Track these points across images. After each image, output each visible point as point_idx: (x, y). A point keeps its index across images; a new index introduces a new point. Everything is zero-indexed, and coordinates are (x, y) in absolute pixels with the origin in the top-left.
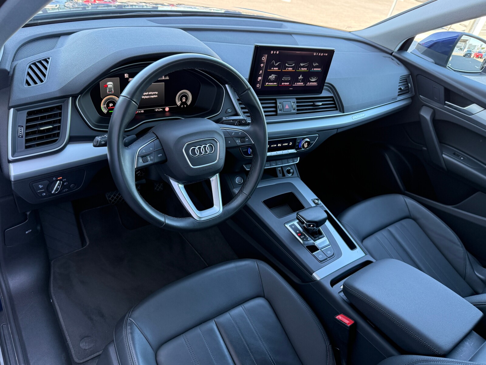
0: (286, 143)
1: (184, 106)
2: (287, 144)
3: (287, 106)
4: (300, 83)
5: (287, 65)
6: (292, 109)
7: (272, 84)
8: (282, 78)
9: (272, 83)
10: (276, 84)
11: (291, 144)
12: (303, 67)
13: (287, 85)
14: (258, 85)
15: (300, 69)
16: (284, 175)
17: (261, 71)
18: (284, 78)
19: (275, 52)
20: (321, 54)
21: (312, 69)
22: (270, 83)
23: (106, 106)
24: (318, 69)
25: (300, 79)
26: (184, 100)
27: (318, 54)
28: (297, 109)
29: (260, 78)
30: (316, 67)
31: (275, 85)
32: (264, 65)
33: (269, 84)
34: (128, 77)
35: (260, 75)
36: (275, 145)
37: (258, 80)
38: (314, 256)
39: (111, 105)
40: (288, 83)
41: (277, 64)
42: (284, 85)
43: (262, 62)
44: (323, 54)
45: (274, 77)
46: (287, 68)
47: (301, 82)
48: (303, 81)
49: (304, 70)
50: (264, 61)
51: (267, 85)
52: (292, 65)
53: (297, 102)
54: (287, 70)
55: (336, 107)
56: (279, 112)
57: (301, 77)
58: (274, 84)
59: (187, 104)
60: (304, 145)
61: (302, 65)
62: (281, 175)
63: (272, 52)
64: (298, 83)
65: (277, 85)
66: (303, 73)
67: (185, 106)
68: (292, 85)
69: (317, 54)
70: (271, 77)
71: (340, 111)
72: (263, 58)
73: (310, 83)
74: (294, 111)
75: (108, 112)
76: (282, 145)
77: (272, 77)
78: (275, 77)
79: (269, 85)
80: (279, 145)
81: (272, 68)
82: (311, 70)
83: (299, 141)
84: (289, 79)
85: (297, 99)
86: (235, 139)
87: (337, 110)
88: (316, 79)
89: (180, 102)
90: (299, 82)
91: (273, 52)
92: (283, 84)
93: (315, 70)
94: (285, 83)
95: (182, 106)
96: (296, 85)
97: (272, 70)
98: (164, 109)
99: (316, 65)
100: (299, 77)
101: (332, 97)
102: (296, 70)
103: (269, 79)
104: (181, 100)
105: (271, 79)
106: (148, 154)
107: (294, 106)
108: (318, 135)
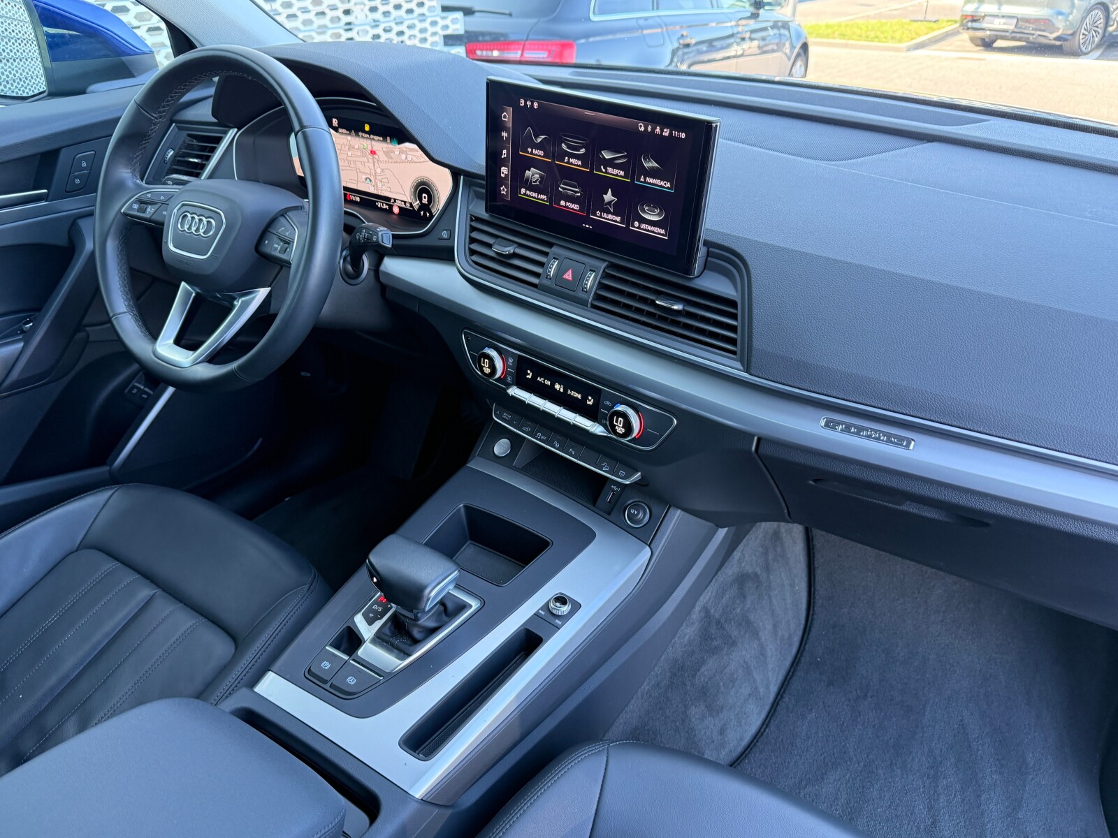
0: (579, 393)
2: (579, 396)
3: (570, 272)
4: (610, 217)
5: (565, 147)
6: (581, 288)
7: (535, 195)
8: (559, 187)
9: (535, 192)
10: (545, 197)
12: (610, 163)
13: (573, 209)
14: (504, 190)
15: (604, 170)
17: (505, 151)
18: (562, 186)
19: (529, 104)
20: (662, 131)
21: (642, 179)
22: (530, 191)
24: (662, 183)
25: (609, 203)
26: (425, 201)
27: (653, 130)
28: (598, 294)
29: (504, 171)
30: (653, 173)
31: (542, 200)
32: (509, 135)
33: (528, 192)
34: (337, 126)
35: (504, 163)
36: (548, 383)
37: (503, 175)
38: (322, 651)
40: (576, 207)
41: (539, 140)
42: (565, 207)
43: (504, 127)
44: (671, 133)
45: (538, 176)
46: (567, 158)
47: (612, 214)
48: (617, 210)
49: (617, 175)
50: (508, 126)
51: (525, 194)
52: (579, 151)
53: (606, 275)
54: (569, 162)
55: (733, 342)
56: (543, 279)
57: (608, 197)
58: (539, 196)
59: (430, 212)
60: (615, 422)
61: (607, 155)
63: (522, 102)
64: (604, 215)
65: (547, 201)
66: (615, 185)
67: (428, 214)
68: (588, 213)
69: (649, 129)
70: (531, 173)
71: (740, 360)
72: (505, 116)
73: (643, 226)
74: (584, 296)
76: (566, 390)
77: (533, 174)
78: (542, 177)
79: (528, 195)
80: (557, 386)
81: (529, 150)
82: (639, 180)
83: (608, 403)
84: (576, 192)
85: (609, 265)
86: (275, 240)
88: (659, 214)
89: (418, 202)
90: (608, 212)
91: (525, 103)
92: (563, 203)
93: (650, 184)
94: (568, 204)
95: (422, 213)
96: (598, 217)
97: (527, 152)
98: (391, 207)
99: (653, 167)
100: (604, 196)
101: (733, 304)
102: (592, 170)
103: (527, 179)
104: (420, 199)
105: (531, 181)
106: (152, 203)
107: (590, 281)
108: (675, 422)
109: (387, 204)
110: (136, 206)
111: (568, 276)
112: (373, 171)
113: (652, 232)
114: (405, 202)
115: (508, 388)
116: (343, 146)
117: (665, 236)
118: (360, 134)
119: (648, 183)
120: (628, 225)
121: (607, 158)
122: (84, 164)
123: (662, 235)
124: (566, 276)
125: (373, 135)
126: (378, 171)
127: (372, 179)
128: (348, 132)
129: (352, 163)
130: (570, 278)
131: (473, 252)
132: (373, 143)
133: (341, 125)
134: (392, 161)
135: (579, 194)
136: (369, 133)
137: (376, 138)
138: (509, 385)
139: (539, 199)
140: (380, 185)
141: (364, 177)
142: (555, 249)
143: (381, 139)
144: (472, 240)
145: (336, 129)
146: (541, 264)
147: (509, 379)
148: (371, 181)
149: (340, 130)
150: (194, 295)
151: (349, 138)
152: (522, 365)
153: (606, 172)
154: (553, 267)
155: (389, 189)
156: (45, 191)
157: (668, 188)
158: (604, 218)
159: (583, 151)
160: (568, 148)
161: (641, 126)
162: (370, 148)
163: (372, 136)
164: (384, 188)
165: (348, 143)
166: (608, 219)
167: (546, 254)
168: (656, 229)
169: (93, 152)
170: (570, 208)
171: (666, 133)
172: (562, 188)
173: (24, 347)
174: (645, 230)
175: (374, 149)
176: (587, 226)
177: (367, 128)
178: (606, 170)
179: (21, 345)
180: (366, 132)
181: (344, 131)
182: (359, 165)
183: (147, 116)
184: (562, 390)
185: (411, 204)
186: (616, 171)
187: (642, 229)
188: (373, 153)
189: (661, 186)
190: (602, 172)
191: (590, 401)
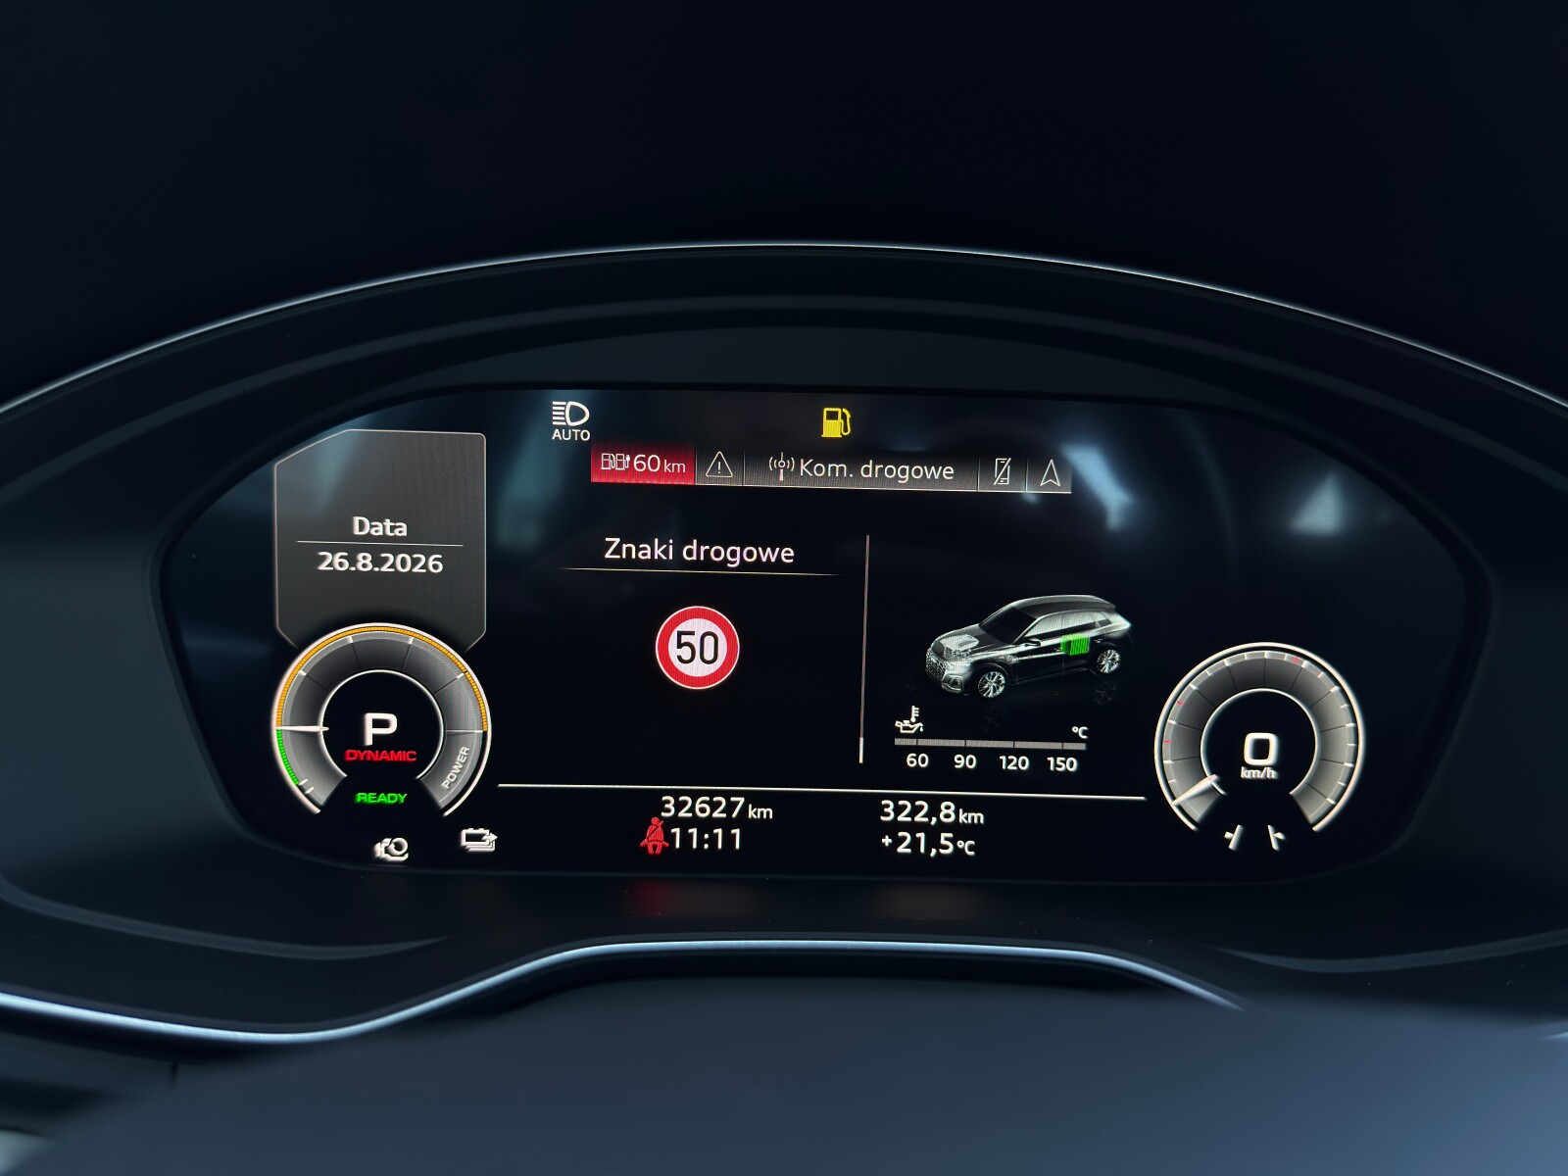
1: (1255, 839)
23: (320, 729)
26: (1260, 763)
34: (586, 436)
39: (377, 725)
59: (1293, 819)
67: (1275, 837)
75: (341, 796)
89: (1210, 780)
95: (1233, 838)
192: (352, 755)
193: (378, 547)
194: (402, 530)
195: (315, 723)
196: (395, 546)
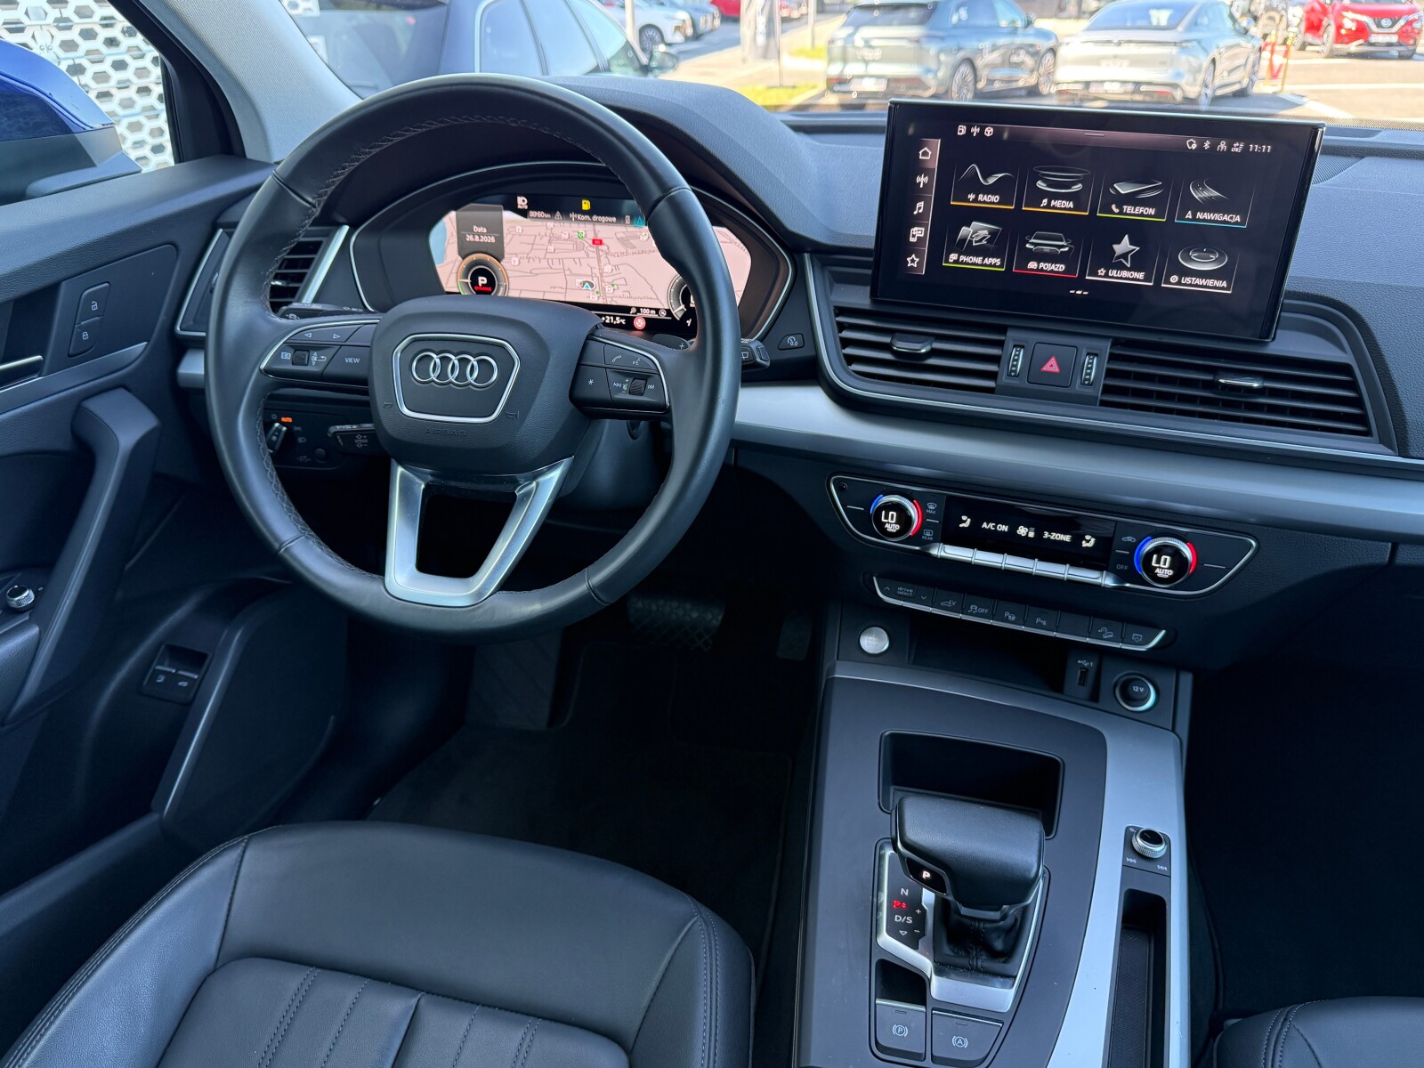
0: (1065, 533)
2: (1067, 538)
3: (1053, 361)
4: (1125, 274)
5: (1041, 185)
6: (1078, 382)
7: (979, 260)
8: (1027, 242)
9: (978, 256)
10: (997, 261)
11: (1089, 542)
12: (1132, 199)
13: (1052, 271)
14: (913, 261)
15: (1116, 211)
16: (1094, 696)
17: (921, 204)
18: (1032, 241)
19: (975, 130)
20: (1230, 146)
21: (1189, 215)
22: (967, 254)
23: (469, 281)
24: (1226, 218)
25: (1125, 256)
27: (1213, 147)
28: (1105, 386)
29: (917, 232)
30: (1210, 205)
31: (990, 265)
32: (930, 179)
33: (963, 258)
34: (526, 207)
35: (917, 221)
36: (1004, 528)
37: (912, 240)
38: (872, 1010)
39: (482, 280)
40: (1061, 267)
41: (991, 180)
42: (1037, 270)
43: (920, 169)
44: (1246, 148)
45: (986, 232)
46: (1045, 201)
47: (1129, 270)
48: (1138, 263)
49: (1142, 215)
50: (930, 166)
51: (956, 262)
52: (1070, 188)
53: (1113, 357)
54: (1048, 206)
55: (1362, 419)
56: (1003, 379)
57: (1124, 246)
58: (987, 261)
60: (1154, 564)
61: (1123, 189)
62: (1084, 691)
63: (962, 130)
64: (1113, 273)
65: (1001, 266)
66: (1136, 230)
68: (1083, 273)
69: (1207, 145)
70: (971, 230)
71: (1383, 440)
72: (925, 154)
73: (1188, 280)
74: (1089, 391)
76: (1039, 533)
77: (977, 231)
78: (992, 233)
79: (962, 263)
80: (1022, 531)
81: (971, 197)
82: (1182, 217)
83: (1129, 539)
84: (1063, 246)
85: (1116, 343)
86: (611, 375)
87: (1367, 433)
88: (1217, 261)
89: (682, 306)
90: (1122, 267)
91: (968, 130)
92: (1032, 265)
93: (1204, 220)
94: (1042, 265)
95: (689, 322)
96: (1101, 276)
97: (968, 201)
98: (630, 321)
99: (1211, 197)
100: (1116, 247)
101: (1344, 369)
102: (1093, 211)
103: (964, 240)
104: (687, 302)
105: (971, 242)
106: (319, 348)
107: (1093, 368)
108: (1254, 543)
109: (622, 317)
110: (287, 356)
111: (1052, 366)
112: (596, 271)
113: (1202, 286)
114: (657, 311)
115: (929, 549)
116: (538, 238)
117: (1227, 289)
118: (573, 216)
119: (1199, 220)
120: (1158, 282)
121: (1122, 192)
122: (95, 307)
123: (1223, 288)
124: (1047, 368)
125: (598, 215)
126: (608, 269)
127: (595, 282)
128: (549, 216)
129: (556, 261)
130: (1056, 369)
131: (851, 360)
132: (598, 227)
133: (535, 205)
134: (634, 250)
135: (1067, 249)
136: (590, 213)
137: (603, 219)
138: (928, 543)
139: (986, 265)
140: (609, 289)
141: (579, 280)
142: (1012, 336)
143: (614, 219)
144: (846, 343)
145: (524, 213)
146: (995, 360)
147: (928, 534)
148: (592, 285)
149: (532, 213)
150: (423, 486)
151: (550, 224)
152: (952, 509)
153: (1121, 213)
154: (1018, 359)
155: (627, 294)
156: (39, 357)
157: (1236, 223)
158: (1113, 277)
159: (1078, 187)
160: (1048, 186)
161: (1191, 143)
162: (591, 236)
163: (595, 218)
164: (618, 293)
165: (549, 232)
166: (1121, 278)
167: (1000, 344)
168: (1210, 282)
169: (107, 284)
170: (1046, 271)
171: (1237, 148)
172: (1032, 244)
173: (40, 632)
174: (1191, 285)
175: (599, 237)
176: (1079, 292)
177: (586, 205)
178: (1121, 210)
179: (35, 630)
180: (585, 213)
181: (541, 214)
182: (569, 264)
183: (300, 203)
184: (1031, 535)
185: (669, 312)
186: (1139, 210)
187: (1185, 285)
188: (597, 242)
189: (1225, 222)
190: (1114, 213)
191: (1088, 541)
192: (476, 287)
193: (479, 234)
194: (485, 231)
195: (467, 278)
196: (483, 234)
